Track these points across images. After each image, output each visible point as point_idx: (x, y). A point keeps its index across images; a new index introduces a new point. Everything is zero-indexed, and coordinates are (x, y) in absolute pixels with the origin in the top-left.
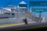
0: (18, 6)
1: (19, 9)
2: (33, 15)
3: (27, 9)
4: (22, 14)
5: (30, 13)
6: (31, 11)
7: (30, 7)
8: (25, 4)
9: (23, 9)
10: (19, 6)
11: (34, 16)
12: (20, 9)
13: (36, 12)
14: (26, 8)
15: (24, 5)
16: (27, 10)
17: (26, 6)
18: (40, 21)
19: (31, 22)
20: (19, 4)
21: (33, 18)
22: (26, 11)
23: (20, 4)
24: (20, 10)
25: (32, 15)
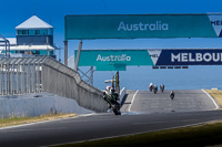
0: (13, 41)
1: (17, 52)
2: (85, 78)
3: (52, 52)
4: (33, 79)
5: (70, 73)
6: (72, 64)
8: (46, 29)
9: (37, 53)
10: (17, 37)
11: (88, 88)
12: (22, 52)
13: (95, 68)
14: (50, 47)
15: (41, 33)
16: (55, 57)
17: (51, 38)
19: (74, 116)
20: (19, 31)
21: (83, 95)
22: (51, 63)
23: (24, 31)
24: (21, 55)
25: (78, 81)
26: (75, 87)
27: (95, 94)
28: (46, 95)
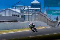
0: (30, 7)
1: (31, 10)
3: (40, 10)
4: (35, 17)
5: (45, 16)
7: (44, 7)
8: (39, 4)
9: (36, 10)
10: (31, 6)
11: (50, 20)
13: (52, 15)
14: (40, 9)
15: (37, 5)
16: (41, 11)
17: (40, 6)
18: (58, 26)
20: (31, 4)
21: (48, 21)
22: (40, 13)
23: (33, 4)
24: (32, 11)
25: (47, 18)
26: (46, 20)
27: (52, 22)
28: (38, 22)
